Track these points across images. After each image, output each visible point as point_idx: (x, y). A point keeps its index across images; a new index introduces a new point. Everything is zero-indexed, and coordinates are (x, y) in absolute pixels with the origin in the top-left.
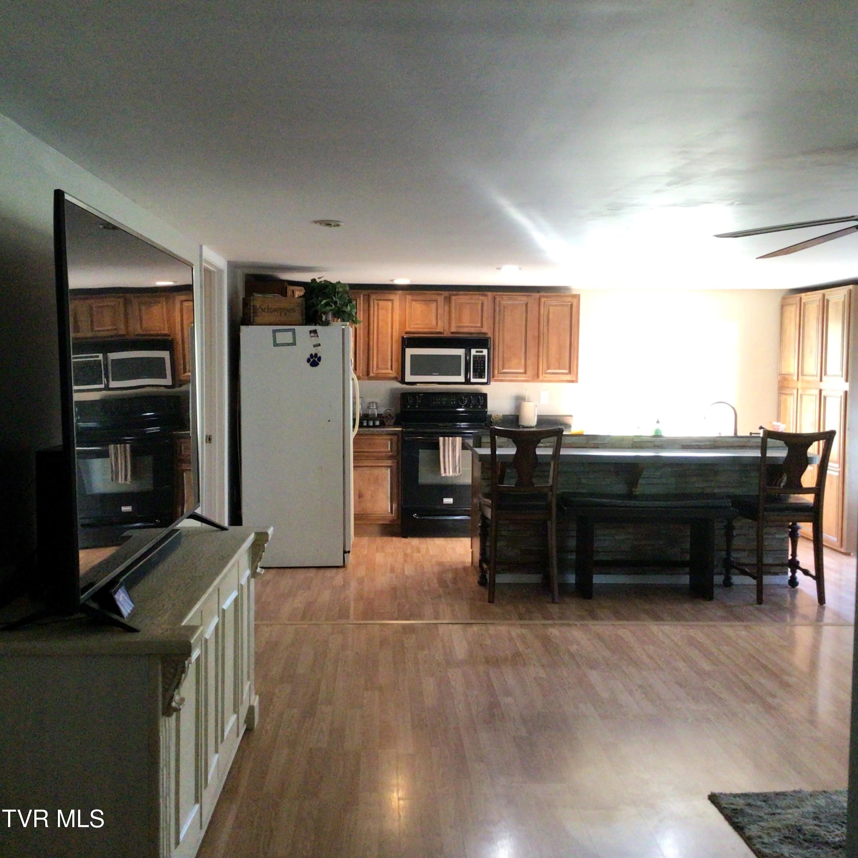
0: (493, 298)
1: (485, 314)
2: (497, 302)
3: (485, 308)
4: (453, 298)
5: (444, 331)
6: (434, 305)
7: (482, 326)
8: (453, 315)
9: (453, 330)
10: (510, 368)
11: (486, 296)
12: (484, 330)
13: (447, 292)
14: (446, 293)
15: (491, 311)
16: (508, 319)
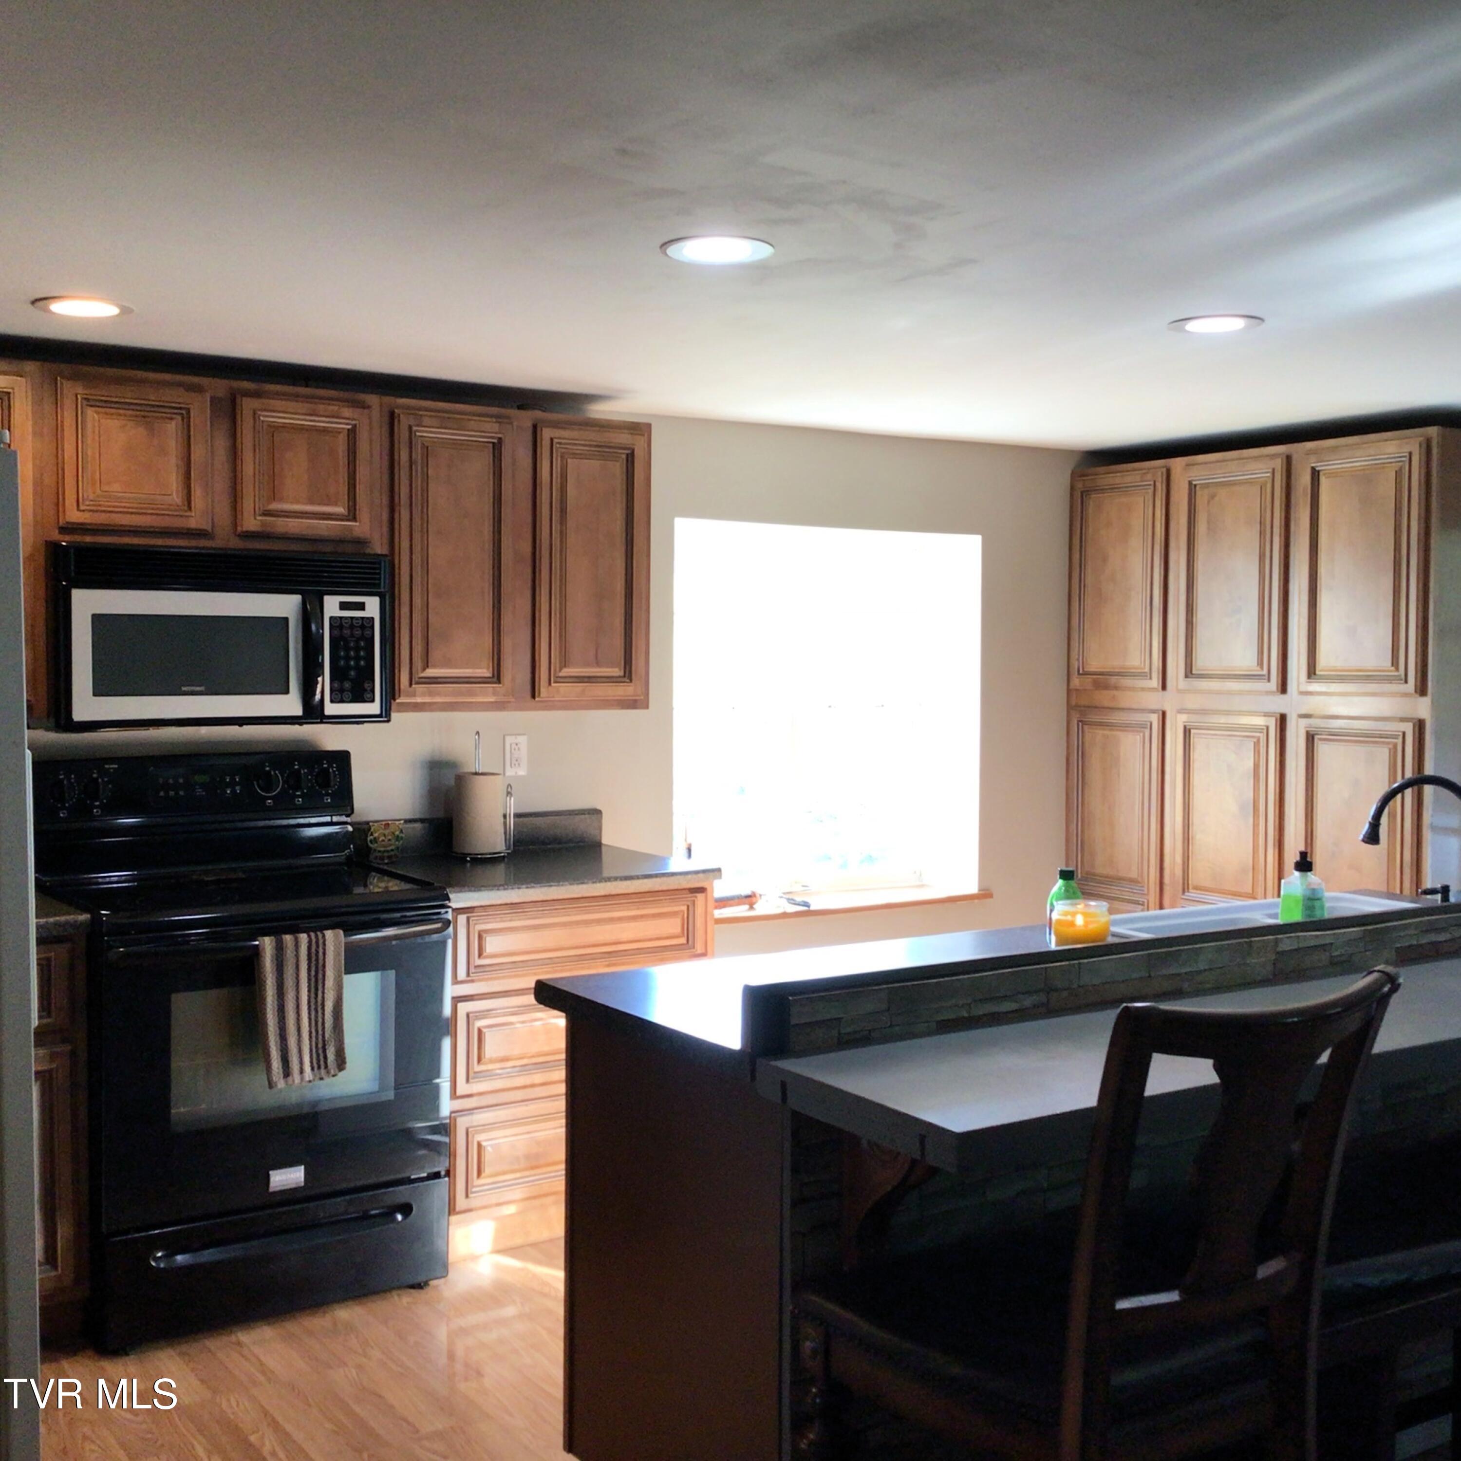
0: (386, 419)
1: (363, 472)
2: (402, 434)
3: (363, 447)
4: (248, 405)
5: (213, 526)
6: (172, 427)
7: (352, 515)
8: (248, 468)
9: (251, 523)
10: (448, 663)
11: (364, 406)
12: (361, 528)
13: (225, 383)
14: (219, 386)
15: (380, 463)
16: (439, 494)
